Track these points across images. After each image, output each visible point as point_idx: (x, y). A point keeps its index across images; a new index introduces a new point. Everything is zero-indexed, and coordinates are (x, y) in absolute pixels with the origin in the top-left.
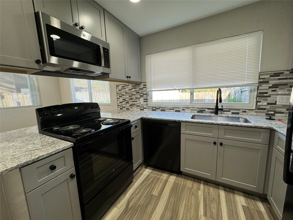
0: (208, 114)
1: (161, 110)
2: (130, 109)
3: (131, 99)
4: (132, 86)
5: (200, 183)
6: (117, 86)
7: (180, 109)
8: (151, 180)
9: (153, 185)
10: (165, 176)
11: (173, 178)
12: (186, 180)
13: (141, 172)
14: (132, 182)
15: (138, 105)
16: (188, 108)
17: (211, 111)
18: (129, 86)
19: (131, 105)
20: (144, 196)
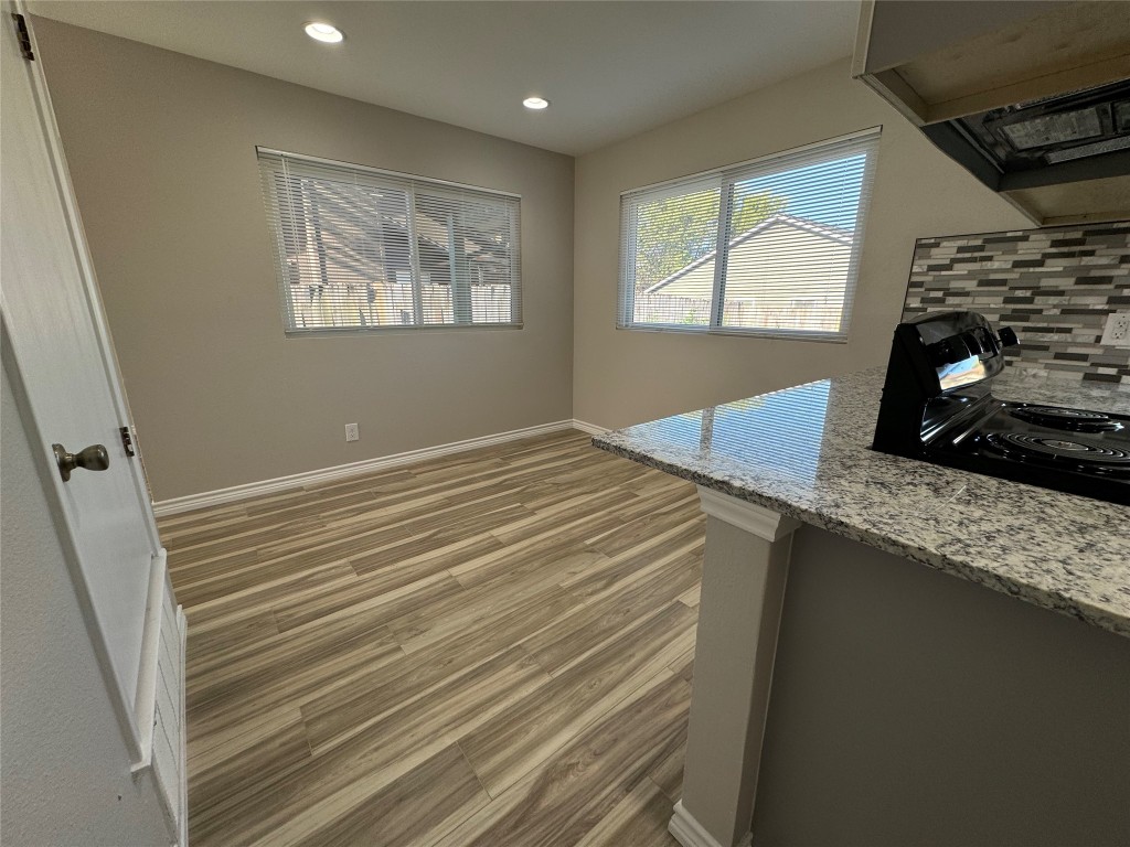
6: (920, 247)
15: (1075, 350)
18: (1023, 244)
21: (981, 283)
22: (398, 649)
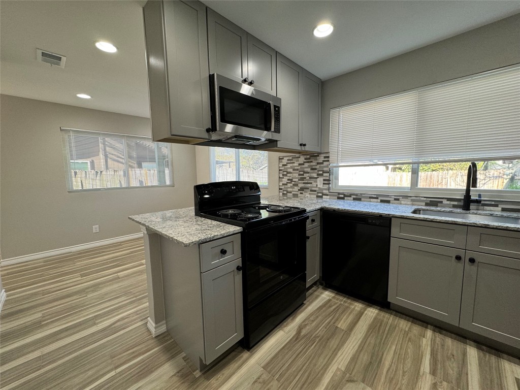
0: (448, 209)
1: (354, 199)
2: (299, 195)
3: (302, 179)
4: (306, 159)
5: (427, 328)
6: (280, 159)
7: (391, 197)
8: (334, 307)
9: (337, 315)
10: (358, 306)
11: (372, 313)
12: (398, 318)
13: (316, 293)
14: (302, 304)
15: (313, 189)
16: (406, 197)
17: (456, 203)
18: (299, 159)
19: (302, 189)
20: (323, 325)
21: (294, 170)
22: (86, 296)
